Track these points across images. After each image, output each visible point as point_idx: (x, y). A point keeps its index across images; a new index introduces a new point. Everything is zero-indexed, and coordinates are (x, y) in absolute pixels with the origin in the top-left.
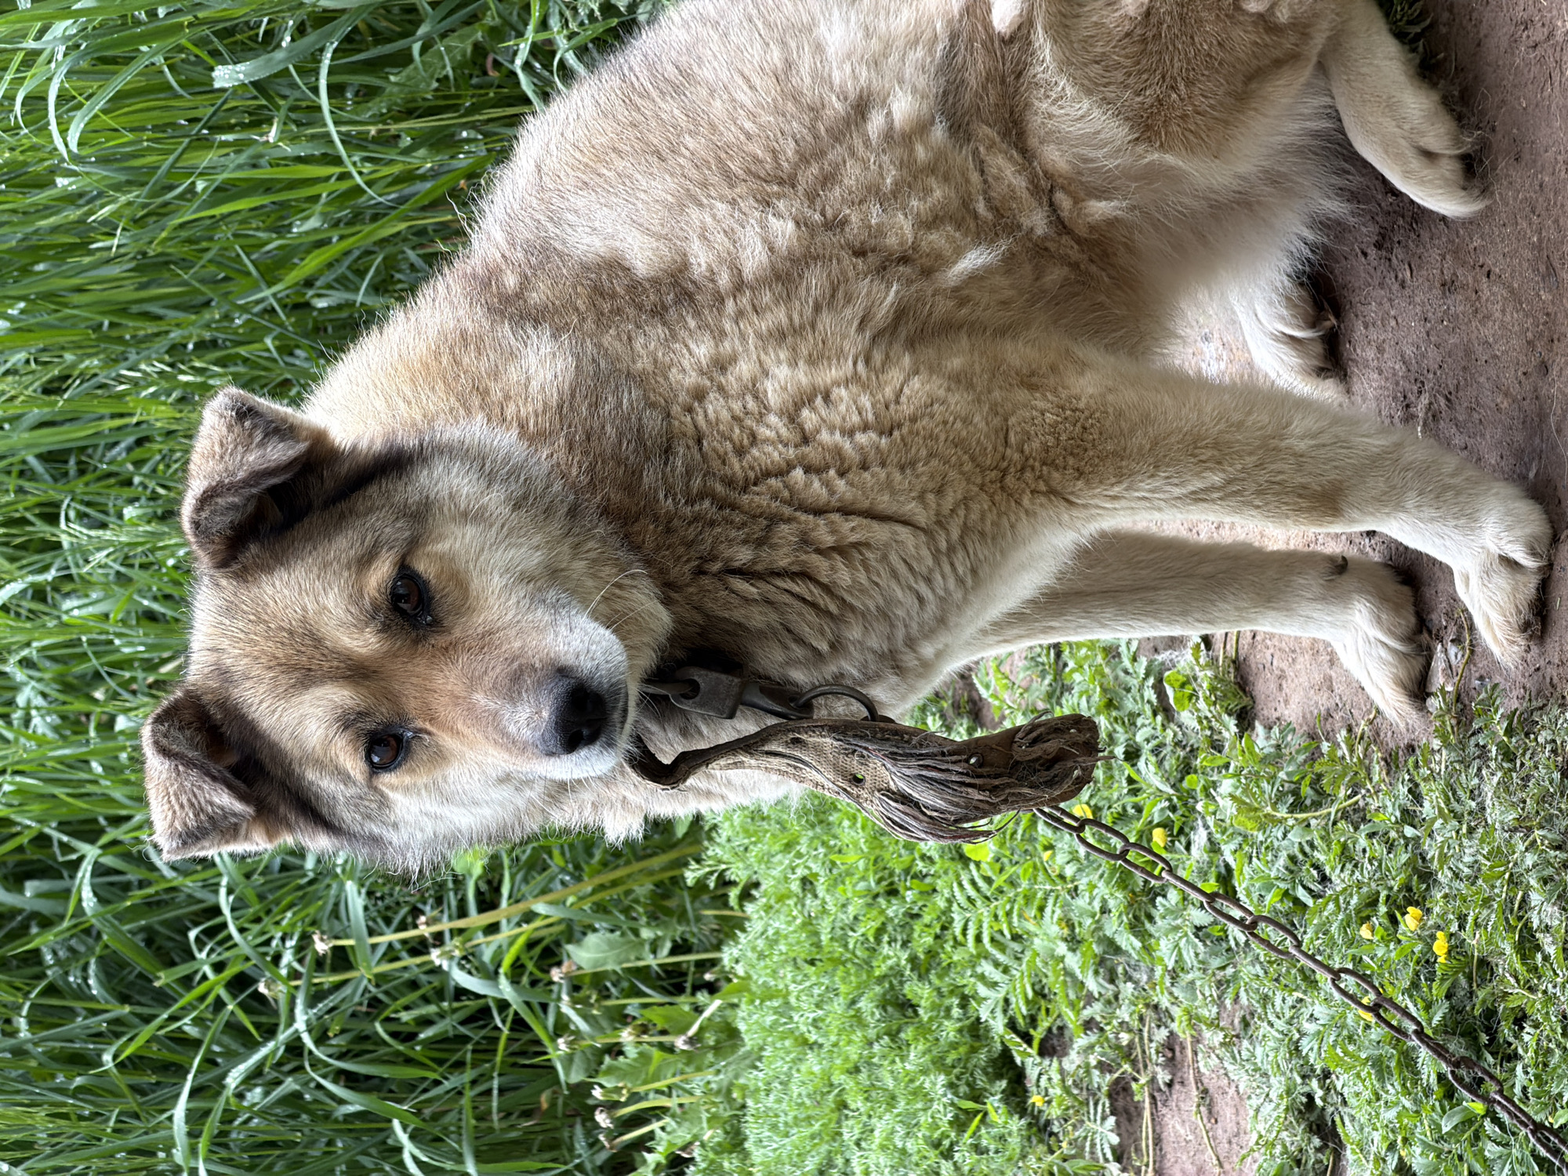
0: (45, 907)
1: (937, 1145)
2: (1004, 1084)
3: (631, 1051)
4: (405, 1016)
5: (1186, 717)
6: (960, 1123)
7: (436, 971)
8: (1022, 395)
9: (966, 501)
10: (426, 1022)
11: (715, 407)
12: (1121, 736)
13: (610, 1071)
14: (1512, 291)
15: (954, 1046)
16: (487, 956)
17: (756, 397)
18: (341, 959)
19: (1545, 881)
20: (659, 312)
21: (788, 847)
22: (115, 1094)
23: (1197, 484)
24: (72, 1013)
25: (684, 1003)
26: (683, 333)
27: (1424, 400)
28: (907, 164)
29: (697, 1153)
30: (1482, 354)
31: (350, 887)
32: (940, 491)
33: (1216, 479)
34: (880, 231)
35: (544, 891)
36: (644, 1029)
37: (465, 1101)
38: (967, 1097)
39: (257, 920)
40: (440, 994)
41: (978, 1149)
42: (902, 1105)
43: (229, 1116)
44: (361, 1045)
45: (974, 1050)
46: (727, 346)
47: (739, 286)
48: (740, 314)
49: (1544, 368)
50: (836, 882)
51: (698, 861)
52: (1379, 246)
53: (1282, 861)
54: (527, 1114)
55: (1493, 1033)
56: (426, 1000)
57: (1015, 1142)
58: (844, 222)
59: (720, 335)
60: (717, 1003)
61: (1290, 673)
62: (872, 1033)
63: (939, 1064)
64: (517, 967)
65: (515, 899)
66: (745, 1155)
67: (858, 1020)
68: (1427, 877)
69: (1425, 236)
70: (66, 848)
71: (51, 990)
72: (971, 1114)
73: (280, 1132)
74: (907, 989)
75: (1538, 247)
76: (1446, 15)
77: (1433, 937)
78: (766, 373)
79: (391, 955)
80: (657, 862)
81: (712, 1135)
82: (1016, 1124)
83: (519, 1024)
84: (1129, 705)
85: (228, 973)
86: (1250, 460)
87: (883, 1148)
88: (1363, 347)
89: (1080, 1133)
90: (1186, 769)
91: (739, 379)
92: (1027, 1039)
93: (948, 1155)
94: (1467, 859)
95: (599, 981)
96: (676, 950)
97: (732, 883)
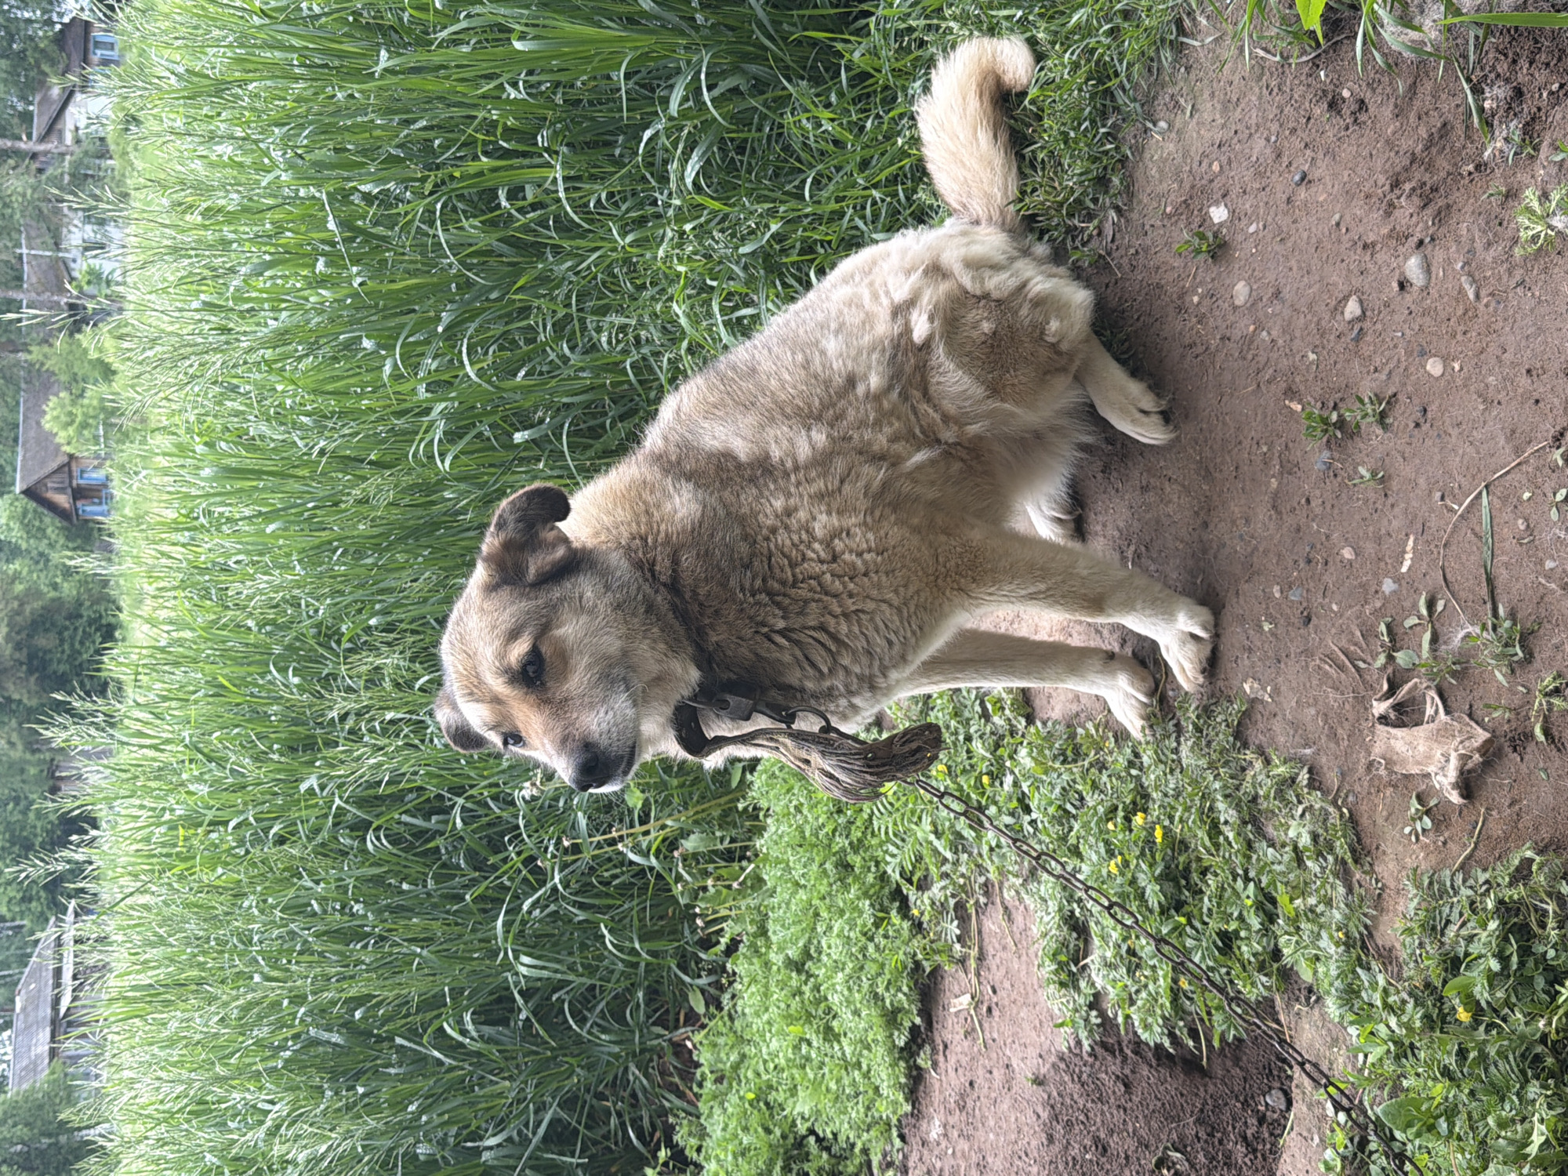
0: (440, 827)
1: (865, 934)
2: (897, 904)
3: (712, 890)
4: (606, 874)
5: (996, 719)
6: (877, 925)
7: (620, 853)
8: (943, 538)
9: (918, 592)
10: (615, 877)
11: (782, 537)
12: (961, 730)
13: (703, 899)
14: (1183, 486)
15: (873, 886)
16: (644, 846)
17: (807, 531)
18: (576, 849)
19: (1226, 796)
20: (752, 480)
21: (788, 791)
22: (471, 913)
23: (1032, 589)
24: (453, 877)
25: (736, 866)
26: (767, 493)
27: (1132, 548)
28: (879, 408)
29: (745, 938)
30: (1165, 521)
31: (580, 814)
32: (906, 586)
33: (1042, 587)
34: (870, 443)
35: (670, 815)
36: (718, 879)
37: (634, 912)
38: (881, 911)
39: (537, 831)
40: (622, 864)
41: (886, 936)
42: (847, 915)
43: (524, 922)
44: (585, 888)
45: (882, 888)
46: (792, 501)
47: (796, 468)
48: (798, 484)
49: (1206, 525)
50: (811, 808)
51: (744, 798)
52: (1103, 472)
53: (1058, 790)
54: (661, 918)
55: (1187, 879)
56: (615, 866)
57: (906, 933)
58: (851, 438)
59: (788, 495)
60: (752, 866)
61: (1054, 694)
62: (832, 880)
63: (866, 895)
64: (658, 852)
65: (657, 819)
66: (768, 938)
67: (825, 872)
68: (1146, 796)
69: (1130, 464)
70: (450, 800)
71: (444, 866)
72: (883, 919)
73: (549, 930)
74: (848, 858)
75: (1201, 462)
76: (1141, 349)
77: (1154, 829)
78: (814, 519)
79: (599, 846)
80: (723, 800)
81: (752, 929)
82: (906, 925)
83: (659, 876)
84: (967, 714)
85: (523, 856)
86: (1059, 578)
87: (838, 936)
88: (1095, 526)
89: (939, 928)
90: (997, 746)
91: (799, 521)
92: (910, 881)
93: (871, 939)
94: (1172, 786)
95: (695, 856)
96: (732, 841)
97: (760, 809)
